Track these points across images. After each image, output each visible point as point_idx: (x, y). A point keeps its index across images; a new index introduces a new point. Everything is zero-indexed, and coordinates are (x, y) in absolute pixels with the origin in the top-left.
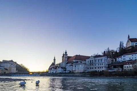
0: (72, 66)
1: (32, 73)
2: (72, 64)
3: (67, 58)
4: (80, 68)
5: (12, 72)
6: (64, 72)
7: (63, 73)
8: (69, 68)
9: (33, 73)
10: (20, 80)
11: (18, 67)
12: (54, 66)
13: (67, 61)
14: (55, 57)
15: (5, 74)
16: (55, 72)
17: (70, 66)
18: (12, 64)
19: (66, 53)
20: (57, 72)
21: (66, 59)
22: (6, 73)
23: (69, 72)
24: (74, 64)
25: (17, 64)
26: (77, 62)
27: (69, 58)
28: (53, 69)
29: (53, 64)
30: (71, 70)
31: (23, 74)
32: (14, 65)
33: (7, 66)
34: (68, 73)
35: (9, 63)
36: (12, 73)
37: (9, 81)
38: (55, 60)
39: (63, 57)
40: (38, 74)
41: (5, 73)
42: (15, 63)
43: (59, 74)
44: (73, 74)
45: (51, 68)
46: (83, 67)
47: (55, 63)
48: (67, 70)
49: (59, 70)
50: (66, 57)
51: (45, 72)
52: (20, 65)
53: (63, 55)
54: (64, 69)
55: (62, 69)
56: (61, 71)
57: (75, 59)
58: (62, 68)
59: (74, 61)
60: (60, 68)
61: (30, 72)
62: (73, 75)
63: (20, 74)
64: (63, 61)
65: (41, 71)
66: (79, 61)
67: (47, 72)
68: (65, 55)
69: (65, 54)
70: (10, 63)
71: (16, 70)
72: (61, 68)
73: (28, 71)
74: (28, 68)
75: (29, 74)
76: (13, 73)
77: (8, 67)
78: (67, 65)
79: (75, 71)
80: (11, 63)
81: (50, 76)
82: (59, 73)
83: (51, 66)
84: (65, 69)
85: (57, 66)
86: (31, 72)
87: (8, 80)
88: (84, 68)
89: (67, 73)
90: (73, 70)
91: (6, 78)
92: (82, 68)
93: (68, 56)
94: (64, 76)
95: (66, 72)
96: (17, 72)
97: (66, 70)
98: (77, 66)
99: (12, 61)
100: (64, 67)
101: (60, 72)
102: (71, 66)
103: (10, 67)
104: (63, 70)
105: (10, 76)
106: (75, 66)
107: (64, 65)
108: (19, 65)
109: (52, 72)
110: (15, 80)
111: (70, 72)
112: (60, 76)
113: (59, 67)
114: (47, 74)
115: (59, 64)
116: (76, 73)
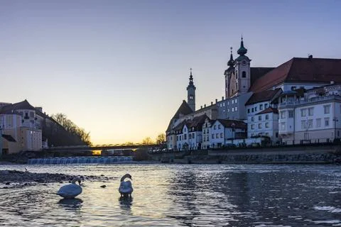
0: (276, 111)
1: (99, 152)
2: (276, 102)
3: (248, 75)
4: (314, 123)
5: (30, 148)
6: (236, 142)
7: (233, 147)
8: (261, 124)
9: (104, 148)
10: (59, 178)
11: (48, 125)
12: (190, 117)
13: (249, 90)
14: (191, 78)
16: (194, 143)
17: (263, 116)
18: (27, 117)
19: (242, 51)
20: (205, 144)
21: (246, 82)
22: (10, 151)
23: (259, 140)
25: (44, 116)
26: (301, 93)
27: (259, 74)
28: (186, 131)
29: (186, 108)
30: (271, 134)
31: (66, 154)
32: (32, 122)
33: (12, 124)
34: (258, 147)
35: (17, 113)
36: (28, 152)
37: (20, 181)
38: (191, 88)
39: (229, 73)
41: (5, 151)
42: (39, 110)
43: (214, 154)
44: (283, 153)
45: (176, 124)
46: (331, 116)
47: (194, 104)
48: (249, 135)
49: (216, 135)
50: (244, 75)
51: (153, 146)
52: (55, 118)
53: (231, 63)
54: (238, 131)
55: (229, 130)
56: (221, 140)
57: (287, 81)
58: (227, 123)
59: (282, 87)
60: (217, 123)
62: (280, 157)
63: (56, 155)
64: (228, 93)
66: (311, 87)
67: (161, 145)
68: (238, 64)
70: (21, 114)
71: (43, 140)
72: (222, 127)
73: (87, 143)
74: (86, 132)
75: (91, 154)
76: (33, 152)
77: (15, 126)
78: (250, 107)
79: (290, 134)
80: (24, 111)
82: (213, 149)
83: (176, 117)
84: (239, 127)
85: (205, 116)
86: (97, 148)
87: (19, 177)
88: (335, 120)
89: (251, 148)
90: (280, 132)
91: (10, 172)
92: (327, 123)
94: (239, 160)
95: (249, 142)
96: (46, 146)
97: (244, 135)
98: (298, 111)
99: (25, 105)
100: (237, 118)
101: (219, 144)
102: (271, 115)
103: (20, 130)
104: (230, 133)
105: (25, 163)
106: (292, 115)
107: (234, 112)
108: (51, 118)
109: (182, 142)
110: (42, 179)
111: (267, 143)
112: (220, 163)
113: (212, 122)
114: (161, 153)
115: (215, 107)
116: (294, 146)
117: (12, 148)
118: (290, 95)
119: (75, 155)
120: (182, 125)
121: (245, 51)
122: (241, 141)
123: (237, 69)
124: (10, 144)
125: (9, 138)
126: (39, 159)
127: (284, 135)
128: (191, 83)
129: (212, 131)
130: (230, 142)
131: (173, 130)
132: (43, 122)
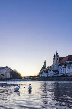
0: (65, 68)
1: (24, 78)
2: (65, 65)
5: (7, 77)
6: (56, 75)
7: (55, 77)
8: (62, 71)
10: (14, 85)
11: (12, 72)
12: (45, 69)
13: (59, 63)
14: (45, 60)
15: (2, 80)
16: (46, 76)
17: (62, 69)
18: (7, 70)
19: (57, 54)
20: (49, 76)
21: (58, 61)
22: (3, 78)
23: (61, 75)
24: (67, 65)
25: (11, 70)
26: (71, 63)
27: (61, 59)
28: (44, 73)
29: (44, 67)
30: (64, 73)
31: (16, 79)
33: (4, 72)
34: (61, 76)
36: (7, 78)
37: (5, 86)
38: (45, 62)
39: (54, 59)
40: (30, 78)
42: (10, 68)
44: (68, 78)
45: (42, 71)
47: (46, 66)
48: (59, 73)
49: (51, 74)
50: (57, 59)
51: (36, 76)
52: (13, 70)
53: (54, 56)
54: (56, 72)
57: (68, 60)
58: (54, 71)
59: (67, 62)
60: (51, 71)
61: (22, 76)
63: (14, 79)
64: (54, 63)
65: (32, 76)
67: (38, 76)
69: (56, 56)
71: (11, 75)
73: (21, 76)
75: (22, 79)
78: (59, 67)
80: (6, 69)
81: (41, 80)
82: (51, 77)
83: (42, 69)
84: (57, 71)
85: (48, 69)
89: (60, 76)
90: (67, 73)
91: (3, 83)
93: (59, 58)
94: (57, 80)
95: (59, 75)
96: (11, 77)
97: (58, 74)
98: (71, 67)
99: (7, 67)
100: (56, 69)
101: (52, 76)
102: (64, 69)
103: (6, 73)
104: (55, 73)
105: (6, 81)
106: (69, 68)
107: (55, 68)
109: (43, 75)
110: (10, 85)
111: (63, 76)
112: (52, 80)
113: (50, 70)
114: (38, 78)
115: (51, 67)
116: (70, 76)
117: (3, 77)
118: (69, 64)
119: (18, 79)
120: (43, 71)
121: (58, 54)
122: (57, 75)
123: (56, 58)
124: (3, 76)
125: (3, 75)
126: (10, 80)
127: (68, 73)
128: (45, 61)
129: (50, 73)
130: (54, 75)
131: (41, 72)
132: (11, 71)
